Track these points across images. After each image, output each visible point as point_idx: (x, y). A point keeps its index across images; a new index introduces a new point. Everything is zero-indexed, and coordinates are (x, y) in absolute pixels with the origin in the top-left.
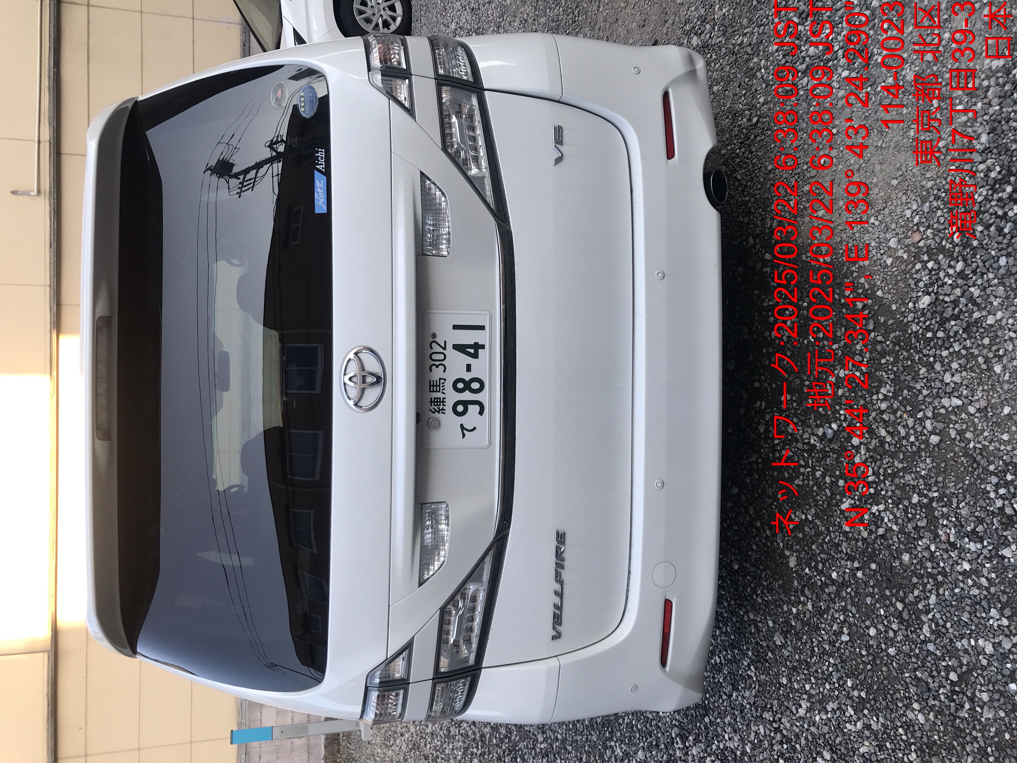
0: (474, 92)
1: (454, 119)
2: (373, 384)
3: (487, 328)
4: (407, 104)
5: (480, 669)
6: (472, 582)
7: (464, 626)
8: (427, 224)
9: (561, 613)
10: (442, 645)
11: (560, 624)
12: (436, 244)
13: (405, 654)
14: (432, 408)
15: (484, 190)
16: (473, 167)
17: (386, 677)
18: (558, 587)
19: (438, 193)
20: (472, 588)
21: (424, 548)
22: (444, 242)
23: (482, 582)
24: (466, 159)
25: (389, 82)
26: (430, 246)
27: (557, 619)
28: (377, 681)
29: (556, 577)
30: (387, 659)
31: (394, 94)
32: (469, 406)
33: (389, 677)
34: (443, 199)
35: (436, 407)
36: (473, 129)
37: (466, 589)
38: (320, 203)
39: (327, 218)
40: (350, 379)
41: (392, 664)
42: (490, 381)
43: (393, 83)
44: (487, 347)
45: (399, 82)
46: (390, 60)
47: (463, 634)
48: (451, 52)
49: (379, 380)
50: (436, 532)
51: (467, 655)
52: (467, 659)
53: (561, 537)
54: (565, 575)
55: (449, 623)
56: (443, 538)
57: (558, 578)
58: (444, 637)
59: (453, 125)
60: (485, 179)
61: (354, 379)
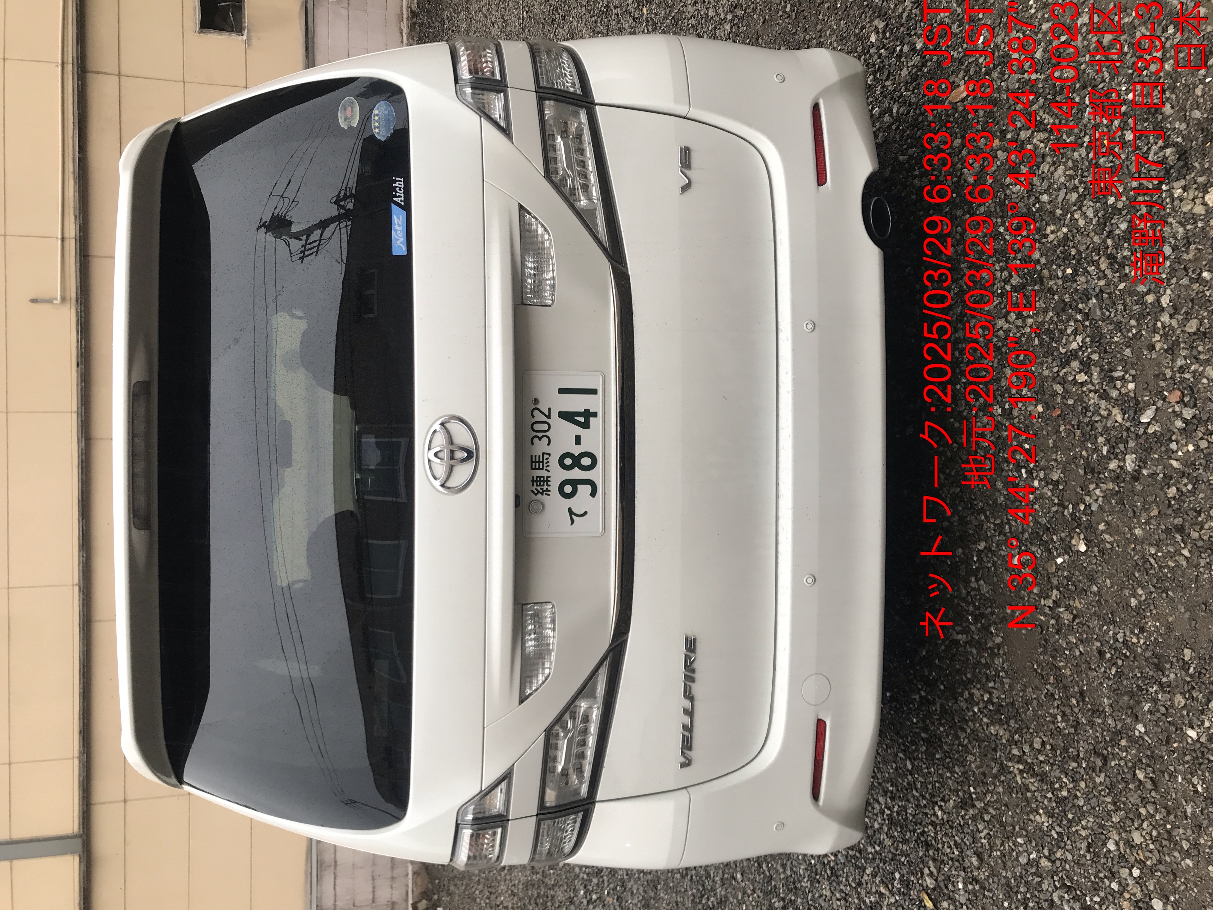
0: (582, 107)
1: (559, 139)
2: (463, 460)
3: (600, 392)
4: (502, 123)
5: (594, 803)
6: (583, 698)
7: (575, 751)
8: (528, 268)
9: (691, 737)
10: (548, 774)
11: (690, 749)
12: (538, 290)
13: (504, 785)
14: (534, 488)
15: (596, 225)
16: (582, 198)
17: (480, 813)
18: (687, 704)
19: (540, 230)
20: (583, 705)
21: (525, 658)
22: (548, 288)
23: (595, 698)
24: (574, 188)
25: (480, 96)
26: (531, 293)
27: (687, 744)
28: (470, 817)
29: (685, 692)
30: (481, 791)
31: (487, 111)
32: (580, 487)
33: (484, 812)
34: (546, 237)
35: (539, 488)
36: (581, 151)
37: (575, 706)
38: (398, 243)
39: (406, 261)
40: (436, 455)
41: (488, 797)
42: (604, 456)
43: (485, 97)
44: (600, 414)
45: (493, 95)
46: (482, 70)
47: (573, 761)
48: (556, 59)
49: (470, 455)
50: (540, 638)
51: (578, 786)
52: (577, 792)
53: (691, 645)
54: (697, 689)
55: (556, 747)
56: (548, 645)
57: (689, 695)
58: (550, 764)
59: (558, 147)
60: (597, 212)
61: (440, 455)
